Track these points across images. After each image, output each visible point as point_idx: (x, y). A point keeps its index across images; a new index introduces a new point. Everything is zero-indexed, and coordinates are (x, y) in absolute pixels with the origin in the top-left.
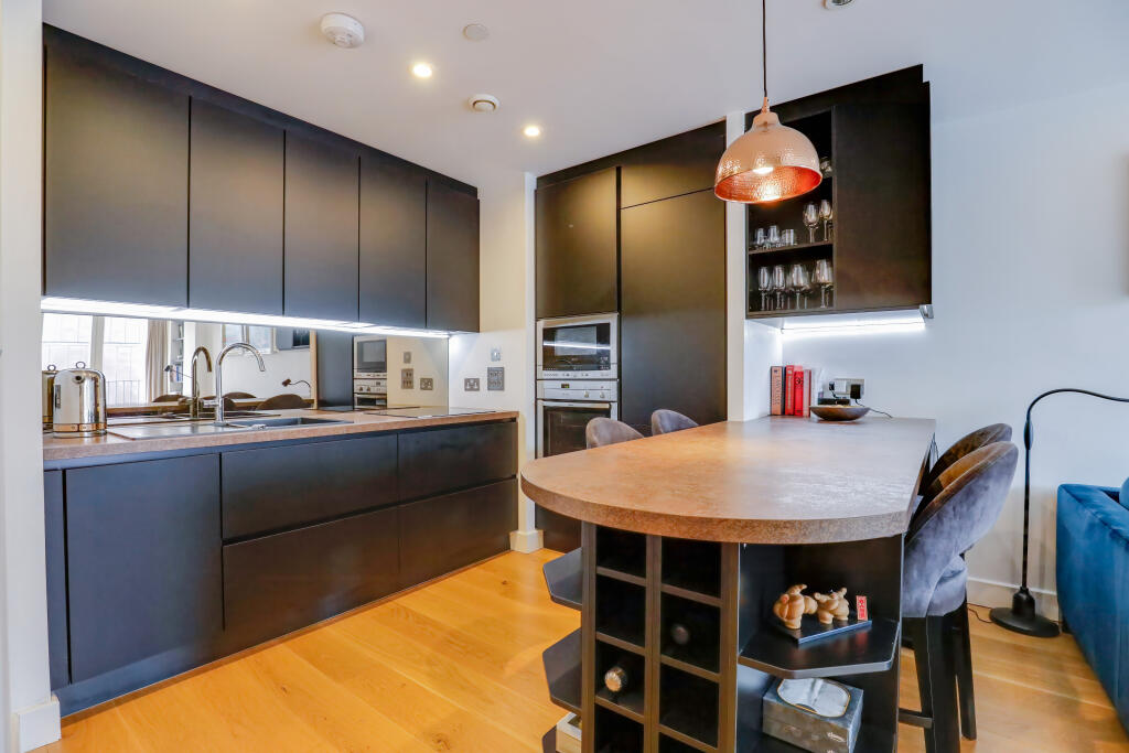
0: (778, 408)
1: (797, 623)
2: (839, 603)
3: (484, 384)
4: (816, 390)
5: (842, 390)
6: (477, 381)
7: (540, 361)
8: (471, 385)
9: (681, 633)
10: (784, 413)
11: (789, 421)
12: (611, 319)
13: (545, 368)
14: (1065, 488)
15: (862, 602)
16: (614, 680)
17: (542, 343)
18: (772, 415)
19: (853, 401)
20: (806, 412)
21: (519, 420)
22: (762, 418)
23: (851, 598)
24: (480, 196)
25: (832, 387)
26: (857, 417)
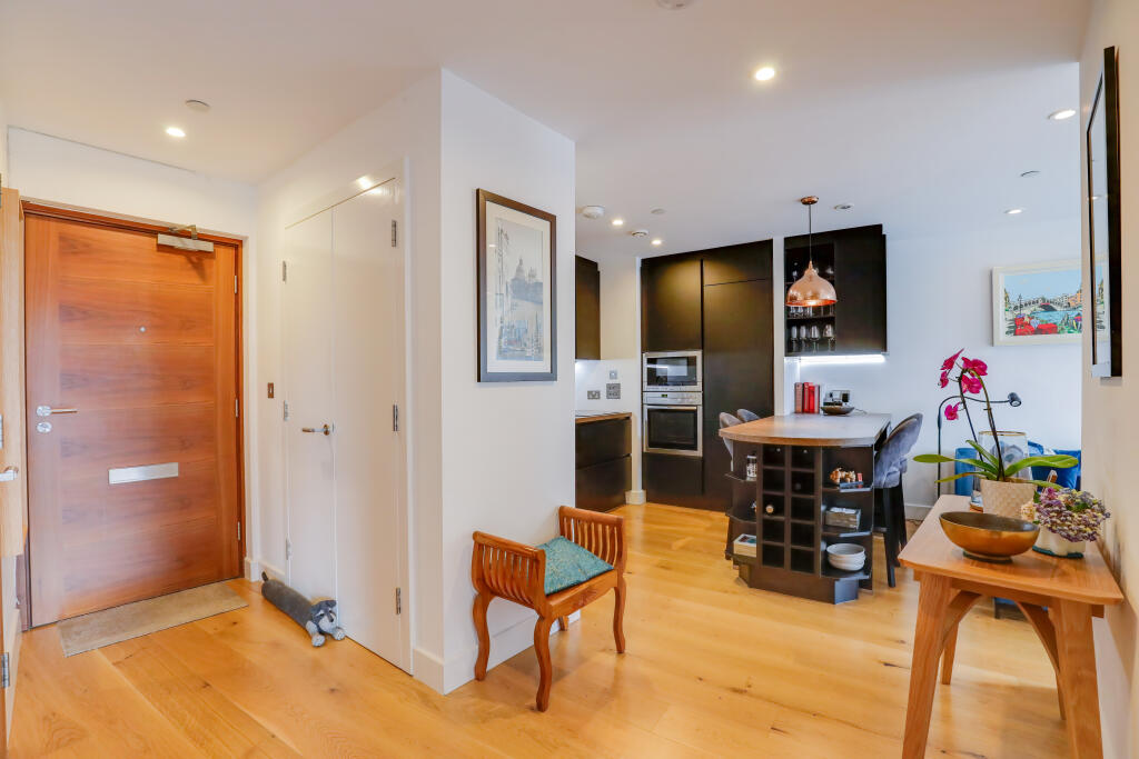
0: (800, 408)
1: (838, 481)
2: (852, 475)
3: (603, 394)
4: (823, 397)
5: (837, 397)
6: (598, 393)
7: (645, 379)
8: (593, 395)
9: (798, 486)
10: (804, 411)
11: (806, 415)
12: (698, 354)
13: (649, 384)
14: (959, 449)
15: (860, 475)
16: (770, 509)
17: (646, 366)
18: (796, 412)
19: (844, 404)
20: (816, 410)
21: (632, 418)
22: (791, 414)
23: (856, 474)
24: (600, 269)
25: (831, 395)
26: (848, 412)
